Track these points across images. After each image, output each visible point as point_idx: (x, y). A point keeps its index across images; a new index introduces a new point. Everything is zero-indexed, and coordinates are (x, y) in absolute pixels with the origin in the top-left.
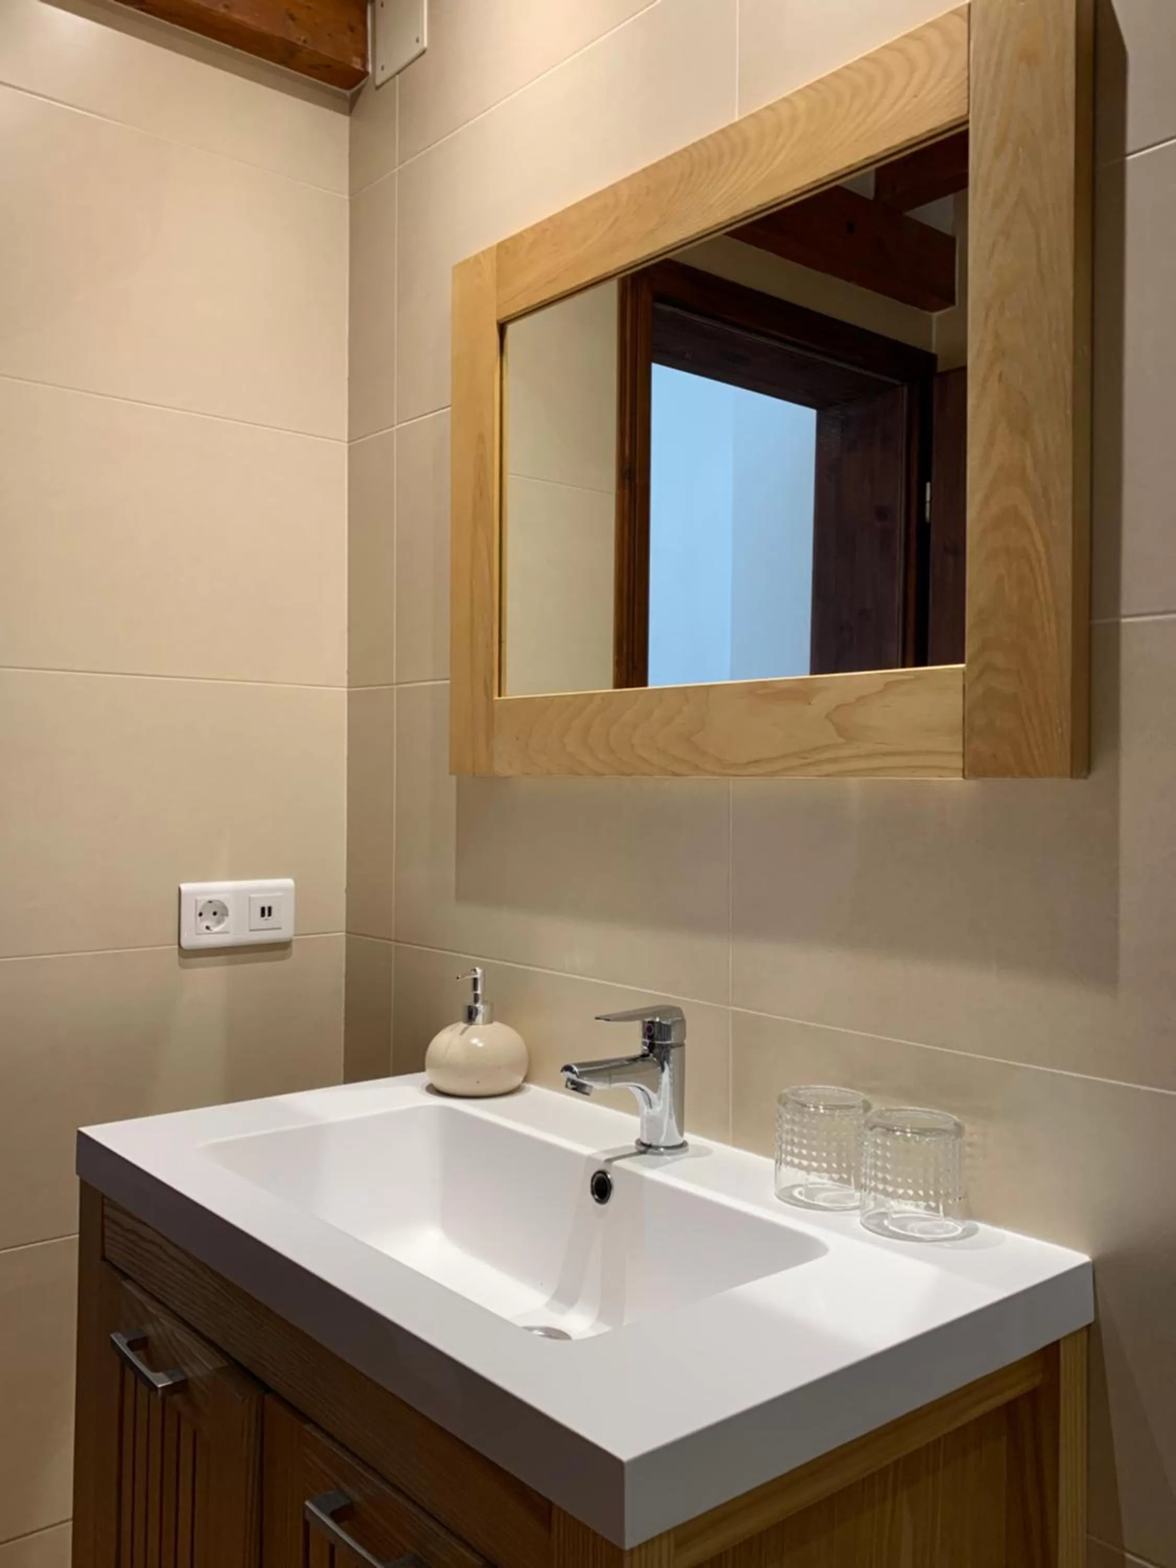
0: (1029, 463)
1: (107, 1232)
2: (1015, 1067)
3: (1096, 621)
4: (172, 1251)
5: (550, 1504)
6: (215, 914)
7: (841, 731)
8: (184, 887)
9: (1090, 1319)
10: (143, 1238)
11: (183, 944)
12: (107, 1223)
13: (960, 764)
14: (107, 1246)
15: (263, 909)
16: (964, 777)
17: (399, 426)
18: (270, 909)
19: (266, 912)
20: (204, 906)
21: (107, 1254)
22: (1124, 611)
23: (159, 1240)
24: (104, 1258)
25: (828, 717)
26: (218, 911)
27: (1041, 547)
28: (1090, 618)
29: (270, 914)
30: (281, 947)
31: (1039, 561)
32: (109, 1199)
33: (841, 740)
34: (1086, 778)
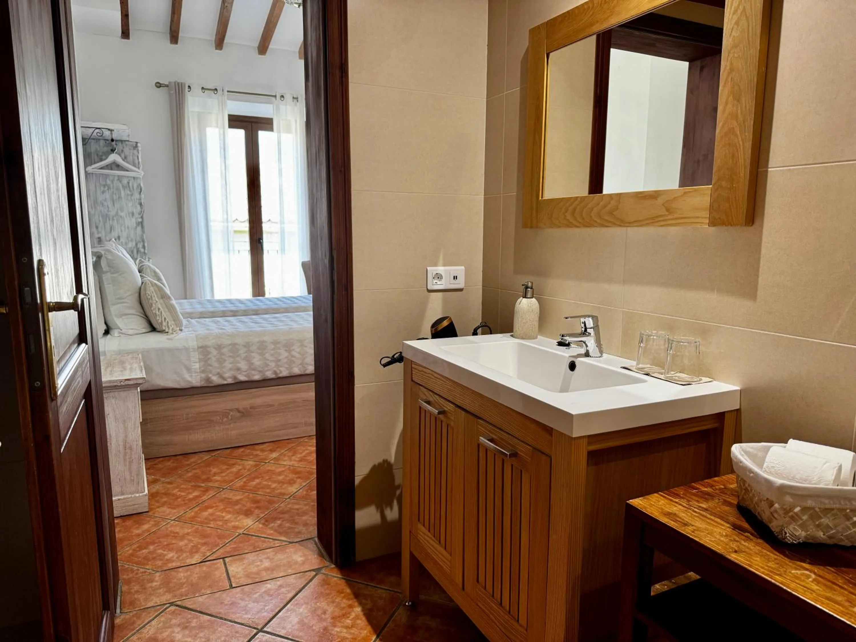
0: (739, 111)
1: (413, 372)
2: (720, 326)
3: (760, 170)
4: (436, 375)
5: (552, 429)
6: (438, 278)
7: (668, 210)
8: (428, 268)
9: (738, 407)
10: (426, 373)
11: (428, 288)
12: (413, 369)
13: (708, 221)
14: (413, 377)
15: (454, 277)
16: (709, 226)
17: (507, 92)
18: (456, 277)
19: (455, 278)
20: (435, 275)
21: (414, 379)
22: (770, 166)
23: (431, 372)
24: (412, 380)
25: (663, 205)
26: (439, 277)
27: (741, 143)
28: (758, 168)
29: (456, 279)
30: (461, 290)
31: (740, 148)
32: (413, 362)
33: (667, 213)
34: (752, 226)
